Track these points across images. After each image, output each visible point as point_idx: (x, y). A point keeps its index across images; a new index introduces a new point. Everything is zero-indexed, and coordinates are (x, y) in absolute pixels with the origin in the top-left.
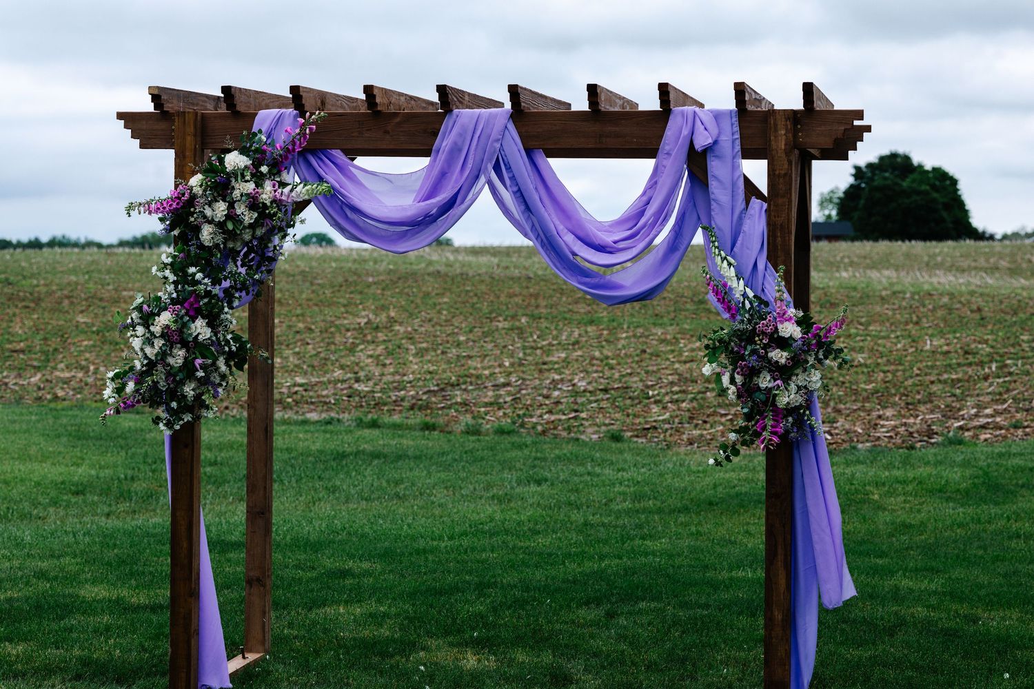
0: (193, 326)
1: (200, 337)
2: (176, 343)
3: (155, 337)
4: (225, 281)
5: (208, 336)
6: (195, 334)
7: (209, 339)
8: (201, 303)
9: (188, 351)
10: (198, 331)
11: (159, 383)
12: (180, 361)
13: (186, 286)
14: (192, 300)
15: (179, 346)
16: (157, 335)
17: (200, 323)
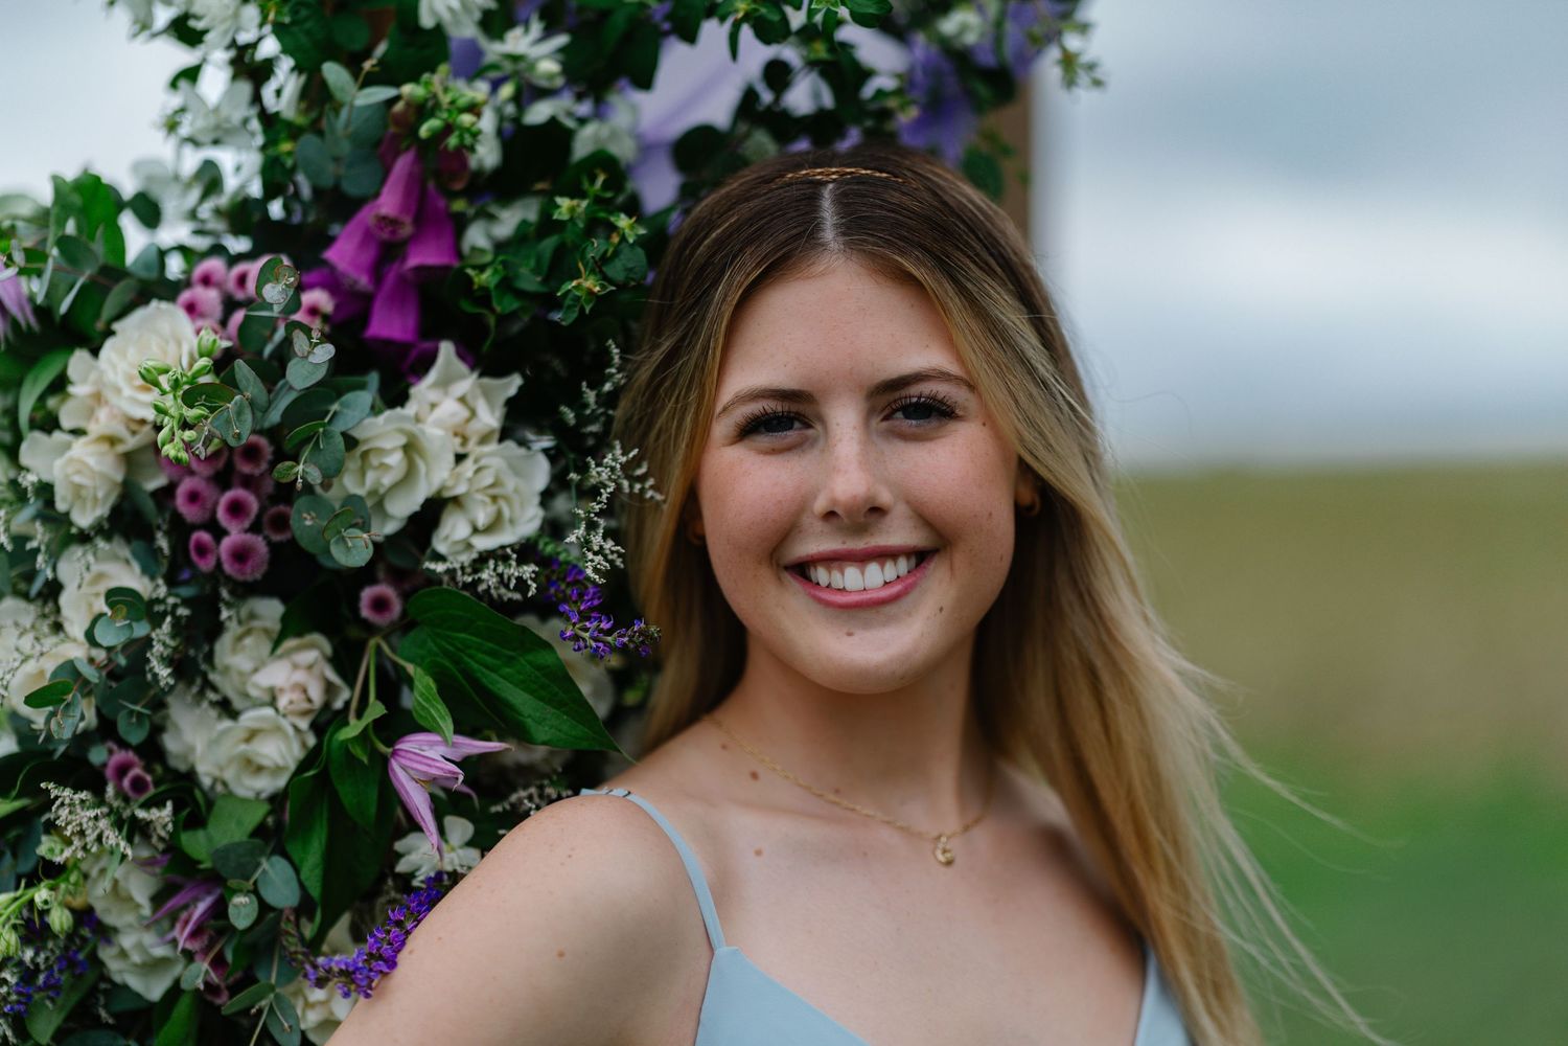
0: (383, 431)
1: (452, 533)
2: (246, 591)
3: (68, 536)
4: (690, 36)
5: (527, 522)
6: (403, 507)
7: (525, 551)
8: (477, 237)
9: (344, 661)
10: (437, 475)
11: (106, 933)
12: (281, 752)
13: (334, 73)
14: (388, 203)
15: (271, 610)
16: (83, 519)
17: (449, 409)
